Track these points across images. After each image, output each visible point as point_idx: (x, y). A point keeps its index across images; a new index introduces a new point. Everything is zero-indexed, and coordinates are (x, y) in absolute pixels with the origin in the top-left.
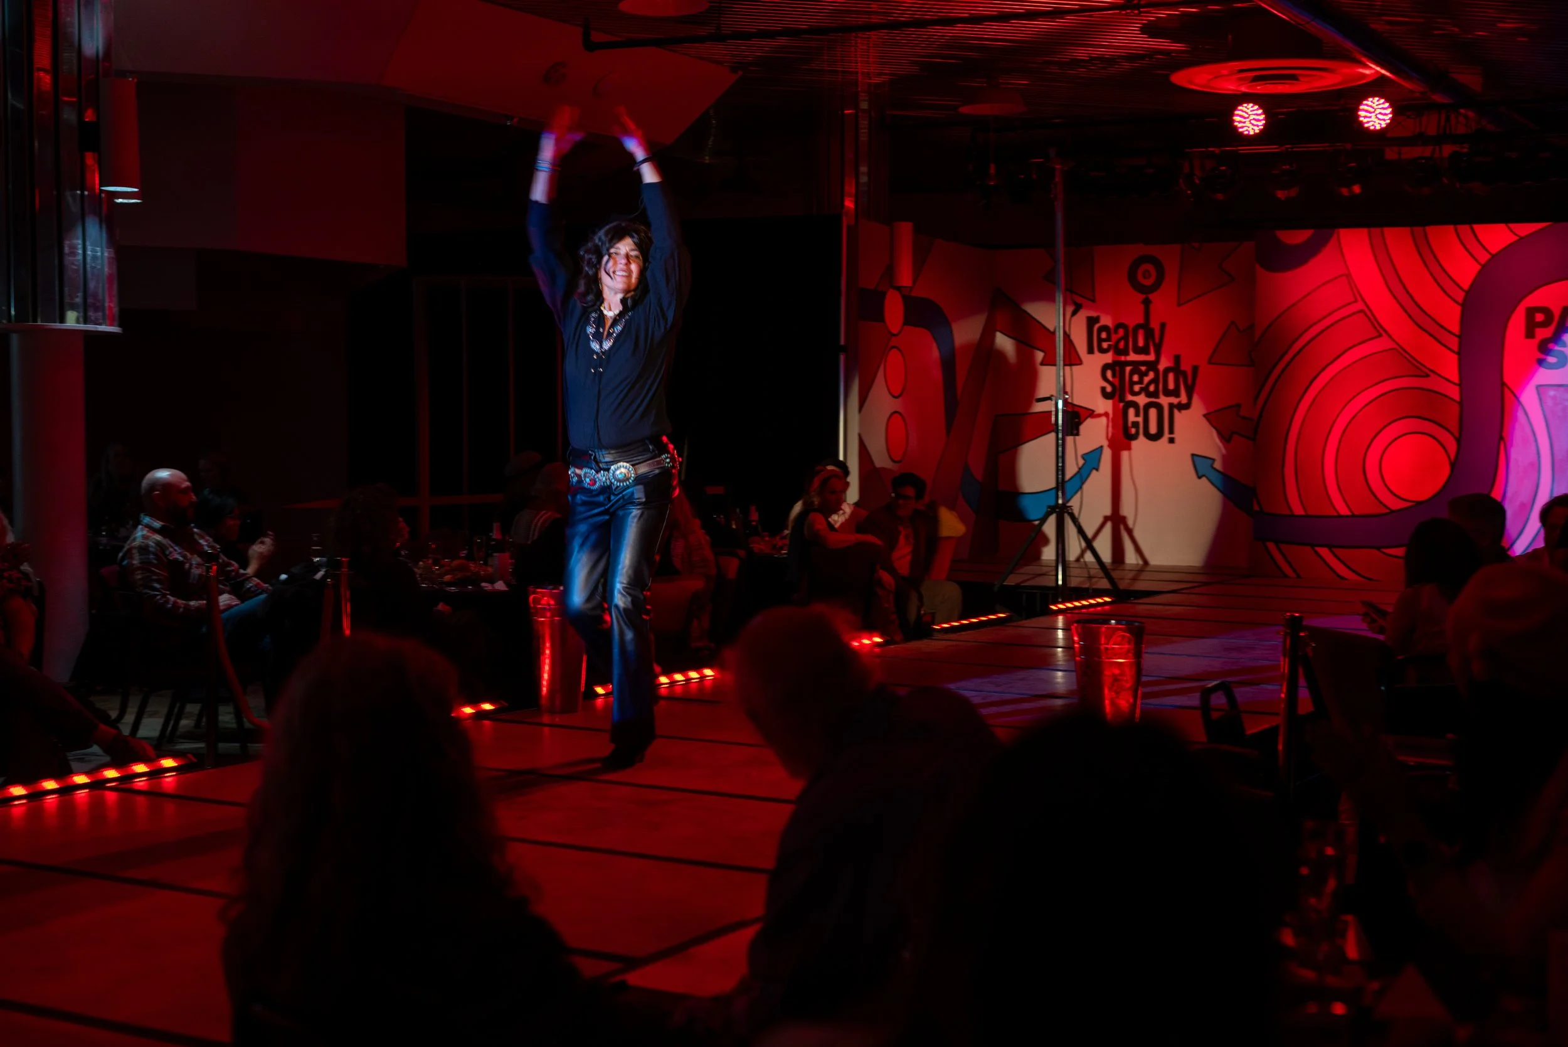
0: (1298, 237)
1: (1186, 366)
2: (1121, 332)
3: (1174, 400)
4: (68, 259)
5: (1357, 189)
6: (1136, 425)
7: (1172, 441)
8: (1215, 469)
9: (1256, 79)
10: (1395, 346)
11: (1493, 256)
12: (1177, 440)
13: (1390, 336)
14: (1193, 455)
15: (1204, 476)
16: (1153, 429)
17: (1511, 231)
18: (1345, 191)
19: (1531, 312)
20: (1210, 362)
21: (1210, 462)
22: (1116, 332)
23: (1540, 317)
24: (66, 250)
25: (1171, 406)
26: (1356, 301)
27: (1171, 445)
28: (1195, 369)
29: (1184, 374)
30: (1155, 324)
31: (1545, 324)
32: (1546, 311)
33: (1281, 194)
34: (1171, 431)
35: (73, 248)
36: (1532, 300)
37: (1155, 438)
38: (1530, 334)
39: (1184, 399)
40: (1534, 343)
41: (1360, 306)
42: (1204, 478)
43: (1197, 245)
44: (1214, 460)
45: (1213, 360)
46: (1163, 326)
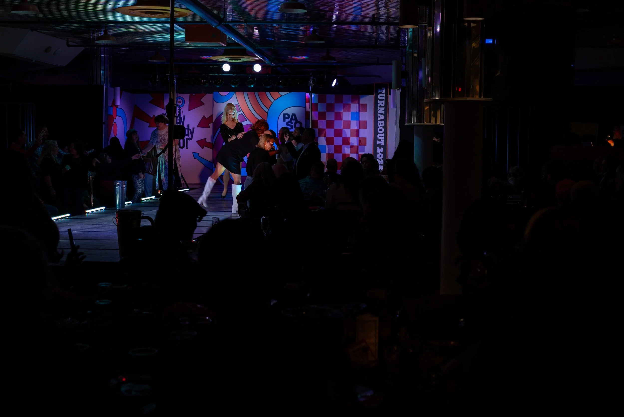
0: (225, 94)
1: (191, 128)
3: (188, 137)
5: (252, 86)
7: (187, 148)
8: (199, 156)
10: (251, 123)
11: (275, 100)
12: (189, 149)
13: (249, 121)
14: (193, 152)
15: (196, 158)
16: (182, 145)
17: (279, 94)
18: (249, 86)
19: (284, 115)
20: (198, 127)
21: (198, 154)
23: (286, 116)
25: (187, 139)
26: (240, 111)
28: (194, 129)
29: (190, 130)
30: (182, 116)
31: (288, 118)
32: (288, 115)
33: (233, 86)
34: (187, 146)
36: (284, 112)
37: (182, 148)
38: (284, 121)
39: (190, 137)
41: (241, 112)
42: (196, 159)
43: (194, 94)
44: (199, 154)
45: (198, 126)
46: (184, 116)
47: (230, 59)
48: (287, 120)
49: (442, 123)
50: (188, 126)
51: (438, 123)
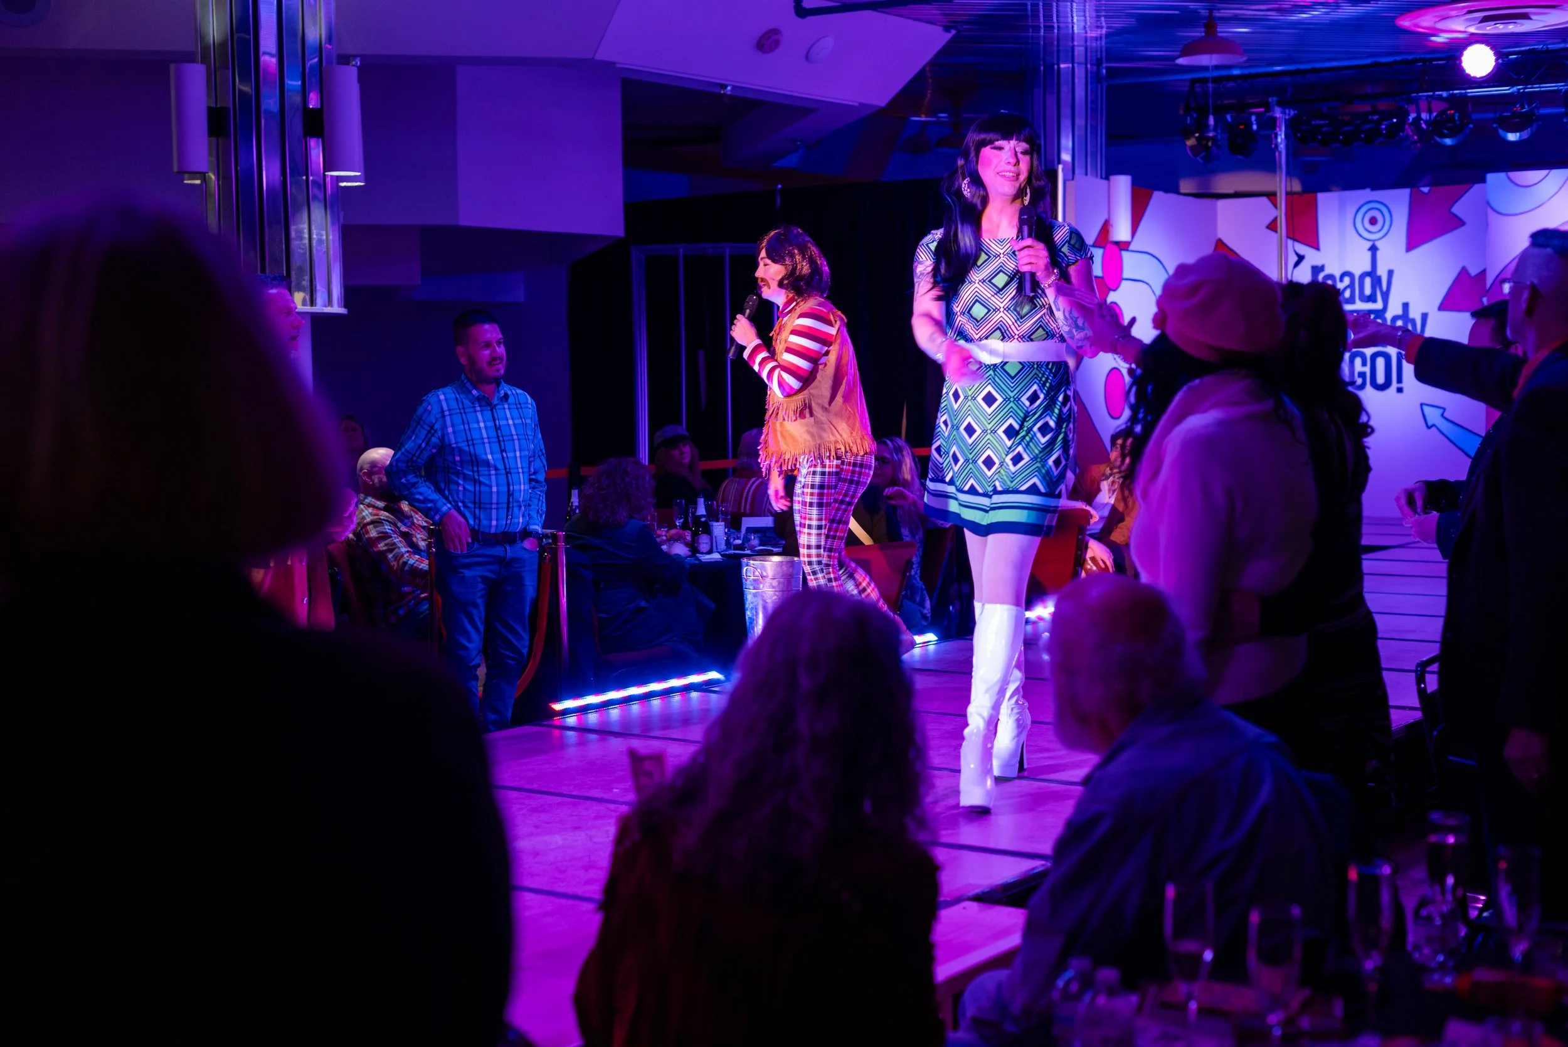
1: (1415, 314)
2: (1347, 280)
4: (295, 244)
6: (1362, 375)
7: (1400, 390)
8: (1445, 419)
9: (1485, 19)
12: (1405, 390)
14: (1422, 405)
15: (1433, 425)
16: (1381, 379)
20: (1442, 307)
21: (1441, 411)
22: (1341, 280)
27: (1400, 395)
28: (1425, 317)
29: (1413, 322)
30: (1382, 272)
33: (1512, 137)
34: (1400, 380)
35: (300, 232)
37: (1383, 387)
42: (1433, 428)
43: (1426, 190)
44: (1444, 409)
45: (1444, 306)
46: (1391, 273)
50: (1406, 306)
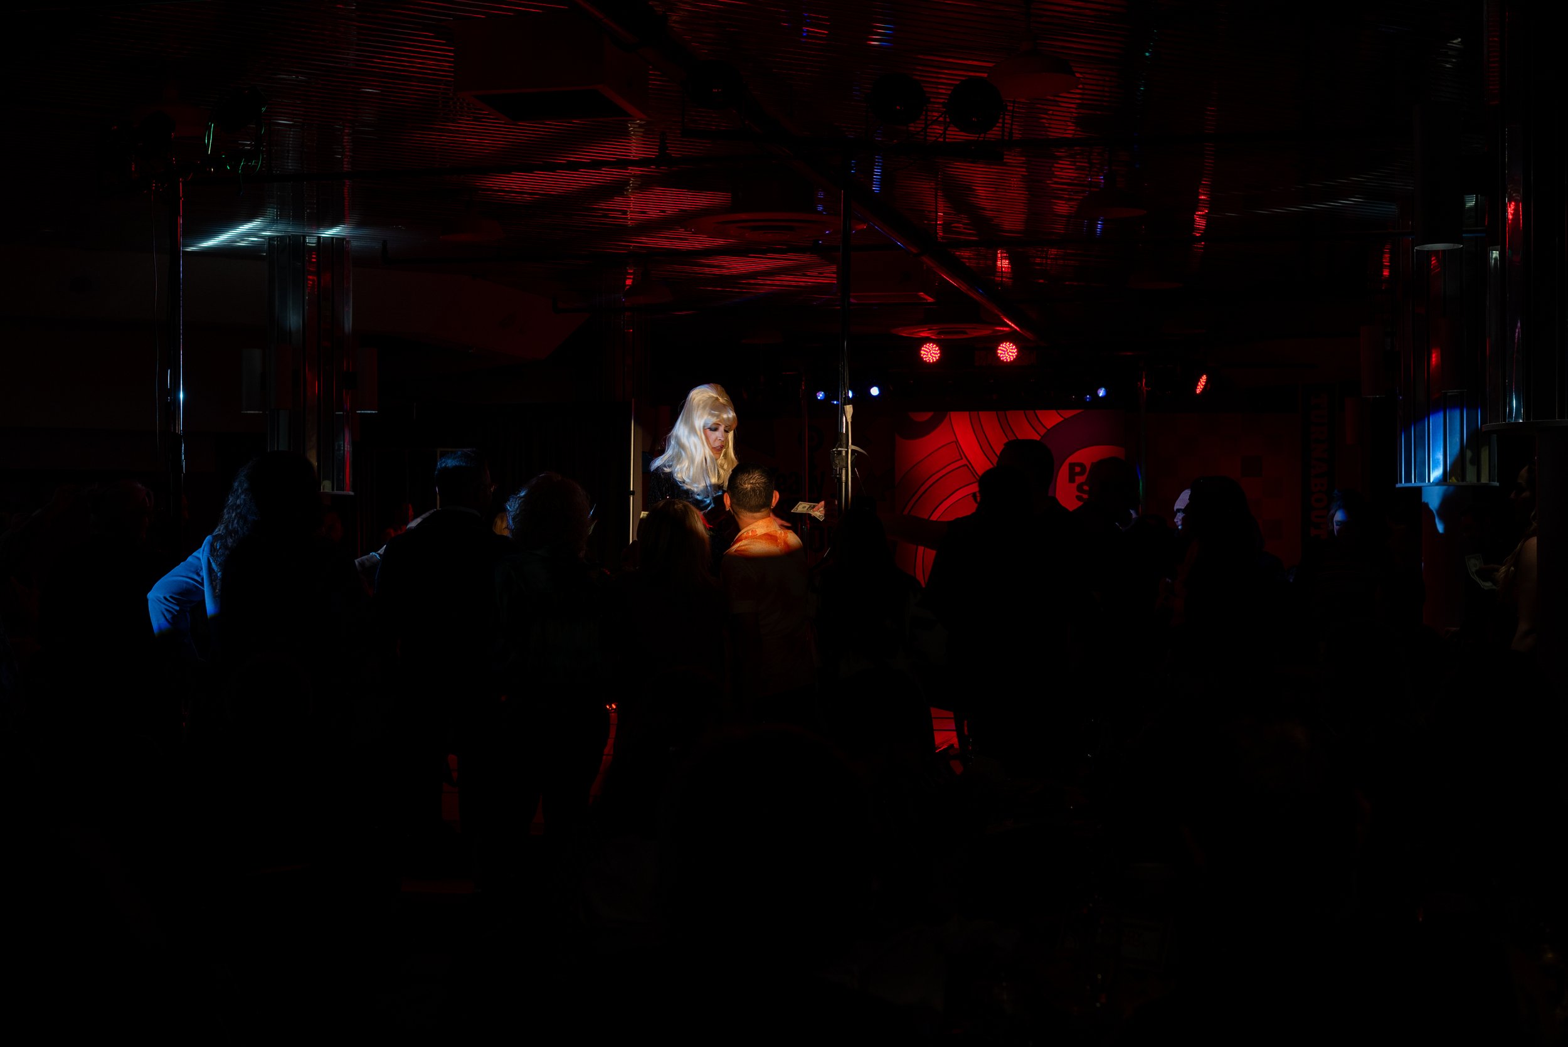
0: (924, 417)
11: (1048, 430)
17: (1058, 414)
19: (1072, 466)
23: (1078, 469)
24: (336, 448)
26: (962, 459)
31: (1081, 473)
32: (1081, 465)
35: (339, 446)
36: (1072, 459)
38: (1072, 480)
40: (1075, 485)
41: (964, 462)
47: (939, 333)
48: (1080, 479)
49: (1495, 481)
51: (1484, 479)
